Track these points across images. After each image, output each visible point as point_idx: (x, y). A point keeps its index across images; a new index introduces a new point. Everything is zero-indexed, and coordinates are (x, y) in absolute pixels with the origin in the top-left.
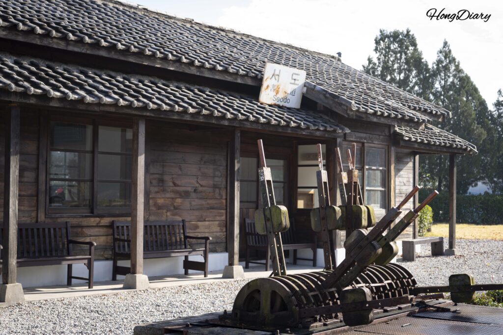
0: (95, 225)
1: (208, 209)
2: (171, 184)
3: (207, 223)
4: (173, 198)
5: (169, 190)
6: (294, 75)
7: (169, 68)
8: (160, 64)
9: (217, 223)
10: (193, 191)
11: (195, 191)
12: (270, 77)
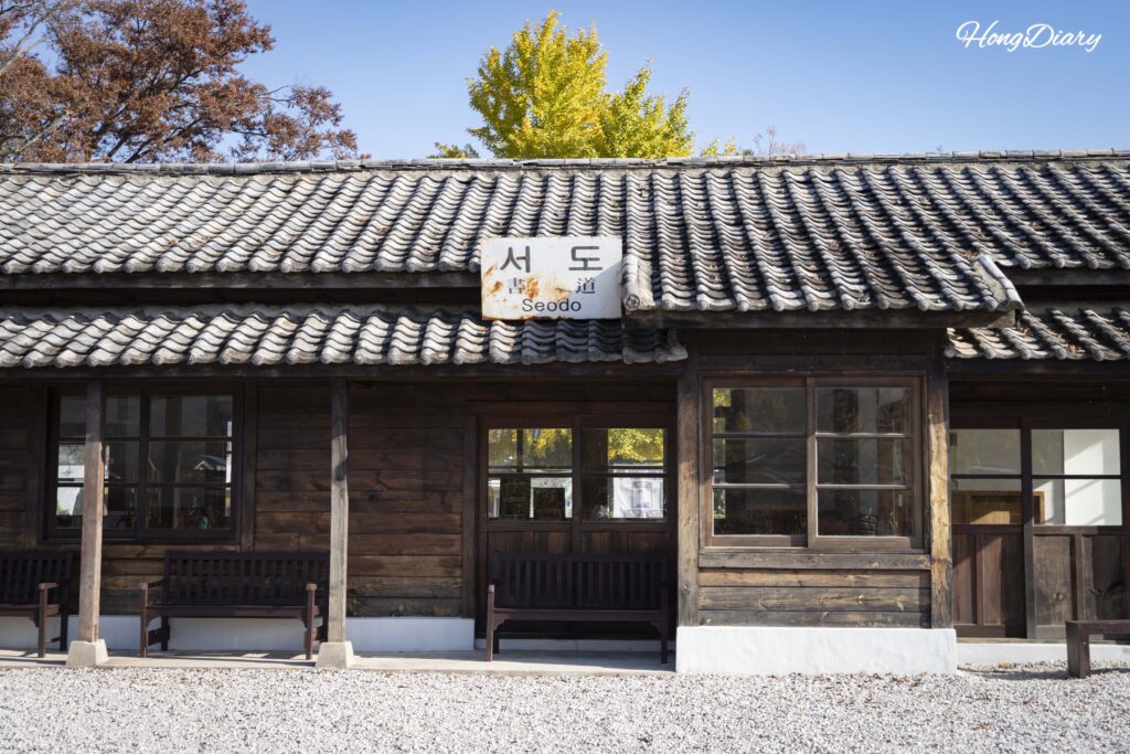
0: (134, 556)
1: (409, 532)
2: (309, 486)
3: (406, 559)
4: (313, 512)
5: (306, 498)
6: (577, 251)
7: (232, 287)
8: (210, 282)
9: (436, 559)
10: (367, 497)
11: (372, 498)
12: (501, 265)
